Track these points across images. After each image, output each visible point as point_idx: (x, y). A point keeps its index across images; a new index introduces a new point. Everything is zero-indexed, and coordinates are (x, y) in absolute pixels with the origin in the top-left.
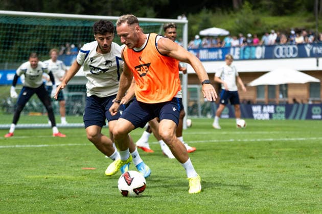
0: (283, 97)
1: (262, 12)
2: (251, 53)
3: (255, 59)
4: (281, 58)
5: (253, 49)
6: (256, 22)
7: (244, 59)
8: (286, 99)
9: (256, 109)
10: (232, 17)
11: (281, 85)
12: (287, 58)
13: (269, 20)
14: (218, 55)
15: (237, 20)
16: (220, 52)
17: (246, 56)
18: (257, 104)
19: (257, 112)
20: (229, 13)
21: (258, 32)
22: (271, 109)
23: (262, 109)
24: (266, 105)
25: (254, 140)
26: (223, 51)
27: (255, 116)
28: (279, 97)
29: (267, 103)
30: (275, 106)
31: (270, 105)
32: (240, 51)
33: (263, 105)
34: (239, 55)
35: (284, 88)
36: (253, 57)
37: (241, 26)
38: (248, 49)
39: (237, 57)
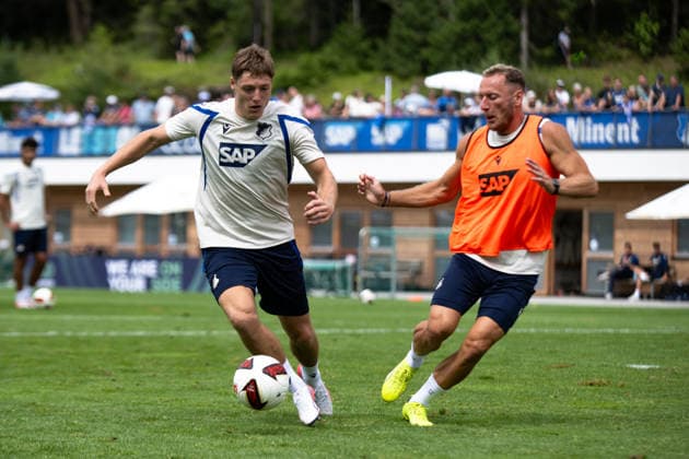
0: (178, 242)
1: (135, 50)
2: (107, 141)
5: (112, 132)
6: (122, 72)
7: (90, 155)
8: (183, 247)
9: (115, 267)
10: (69, 60)
11: (173, 216)
12: (186, 154)
13: (150, 69)
15: (79, 67)
17: (97, 149)
18: (119, 257)
19: (117, 275)
20: (61, 51)
21: (126, 94)
22: (149, 268)
23: (129, 268)
24: (140, 258)
26: (44, 136)
27: (114, 283)
28: (167, 242)
29: (139, 253)
30: (159, 260)
31: (148, 258)
32: (82, 137)
33: (130, 258)
34: (81, 145)
35: (180, 222)
36: (111, 150)
37: (87, 79)
38: (100, 133)
39: (75, 149)
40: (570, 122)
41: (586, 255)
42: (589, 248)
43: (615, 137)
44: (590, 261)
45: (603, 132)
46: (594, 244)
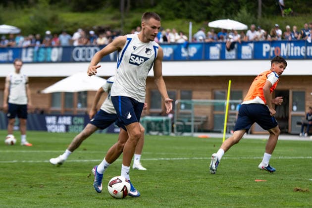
0: (82, 107)
1: (61, 7)
2: (46, 55)
3: (51, 62)
4: (81, 62)
5: (49, 50)
6: (54, 19)
7: (37, 62)
8: (85, 109)
9: (49, 120)
10: (26, 12)
11: (79, 93)
13: (69, 17)
14: (8, 57)
15: (31, 16)
16: (11, 53)
17: (41, 59)
18: (51, 115)
19: (51, 124)
20: (22, 8)
21: (55, 30)
22: (67, 120)
23: (57, 120)
24: (62, 116)
25: (40, 161)
26: (14, 52)
27: (49, 128)
28: (77, 107)
29: (63, 113)
30: (73, 116)
31: (67, 116)
32: (33, 52)
33: (58, 115)
34: (32, 57)
35: (83, 97)
36: (48, 59)
37: (37, 23)
38: (42, 50)
39: (29, 59)
40: (283, 45)
41: (291, 113)
42: (293, 110)
43: (306, 53)
44: (293, 116)
45: (299, 50)
46: (295, 108)
